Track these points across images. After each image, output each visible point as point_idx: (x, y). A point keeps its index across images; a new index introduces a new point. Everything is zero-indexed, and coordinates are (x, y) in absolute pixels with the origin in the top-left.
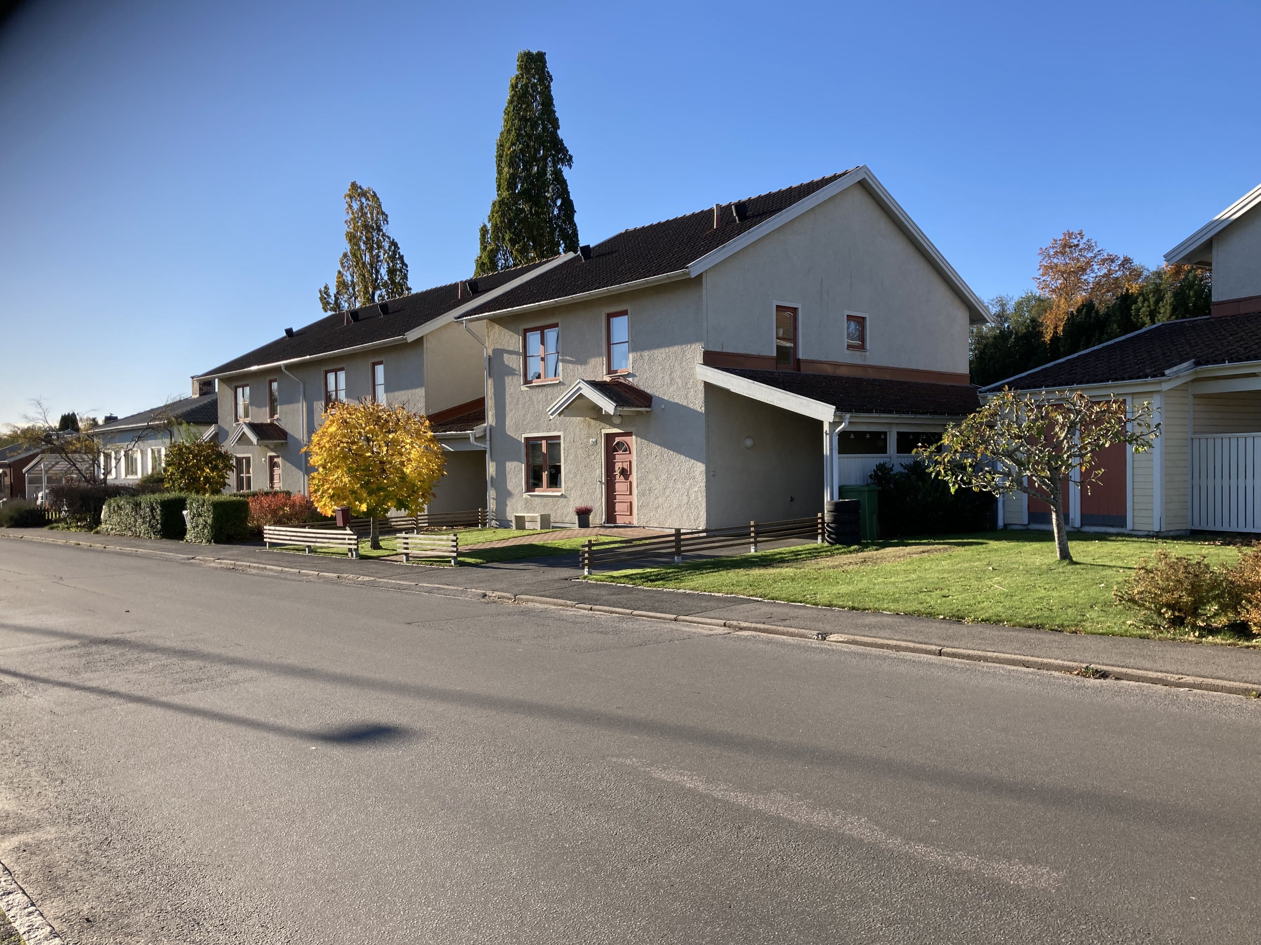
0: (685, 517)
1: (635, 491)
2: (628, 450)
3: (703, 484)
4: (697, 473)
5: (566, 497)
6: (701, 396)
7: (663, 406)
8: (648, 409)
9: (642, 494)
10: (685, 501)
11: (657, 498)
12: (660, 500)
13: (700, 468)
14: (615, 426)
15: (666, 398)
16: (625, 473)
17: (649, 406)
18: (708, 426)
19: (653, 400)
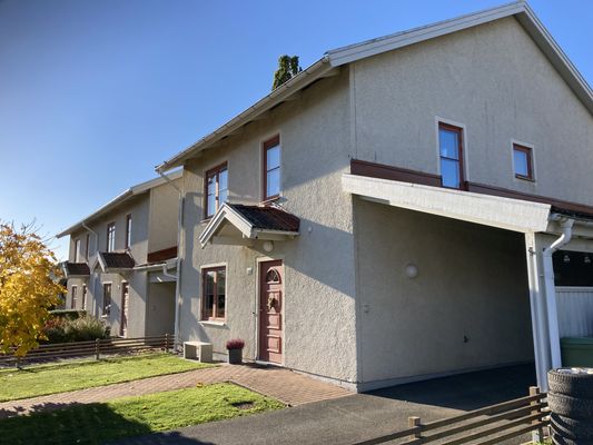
0: (333, 363)
1: (284, 326)
2: (278, 279)
3: (352, 323)
4: (346, 308)
5: (227, 328)
6: (349, 212)
7: (310, 229)
8: (296, 233)
9: (290, 330)
10: (333, 343)
11: (304, 336)
12: (308, 338)
13: (348, 303)
14: (267, 254)
15: (312, 220)
16: (276, 304)
17: (297, 230)
18: (358, 249)
19: (302, 223)
